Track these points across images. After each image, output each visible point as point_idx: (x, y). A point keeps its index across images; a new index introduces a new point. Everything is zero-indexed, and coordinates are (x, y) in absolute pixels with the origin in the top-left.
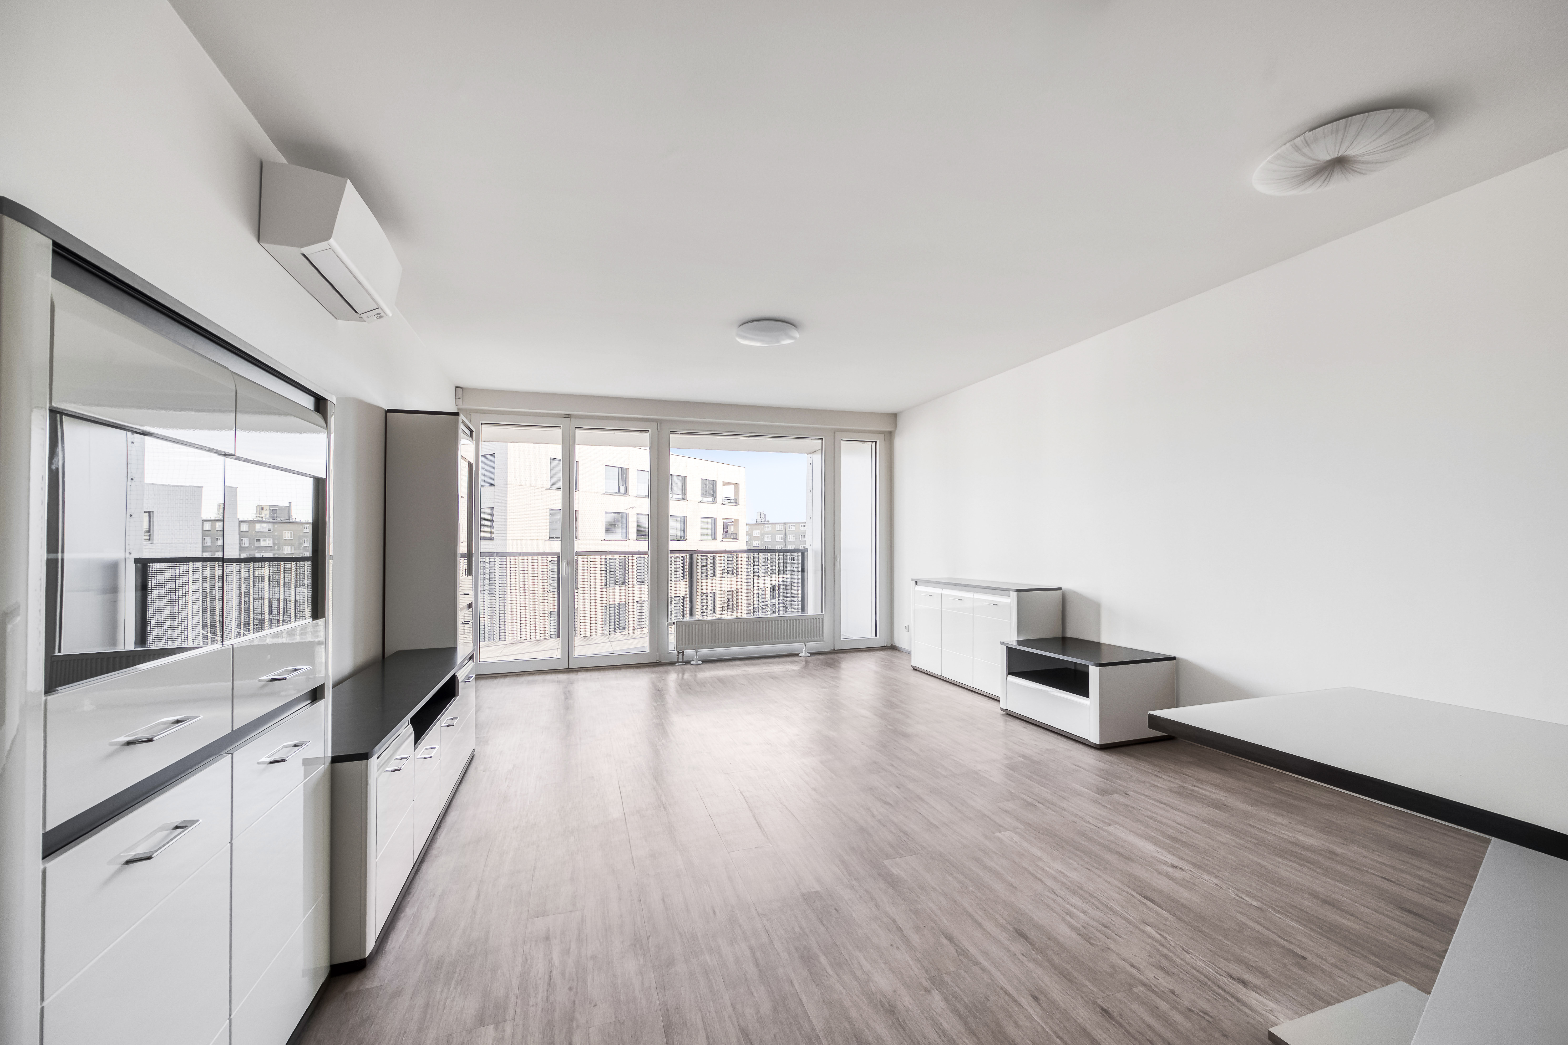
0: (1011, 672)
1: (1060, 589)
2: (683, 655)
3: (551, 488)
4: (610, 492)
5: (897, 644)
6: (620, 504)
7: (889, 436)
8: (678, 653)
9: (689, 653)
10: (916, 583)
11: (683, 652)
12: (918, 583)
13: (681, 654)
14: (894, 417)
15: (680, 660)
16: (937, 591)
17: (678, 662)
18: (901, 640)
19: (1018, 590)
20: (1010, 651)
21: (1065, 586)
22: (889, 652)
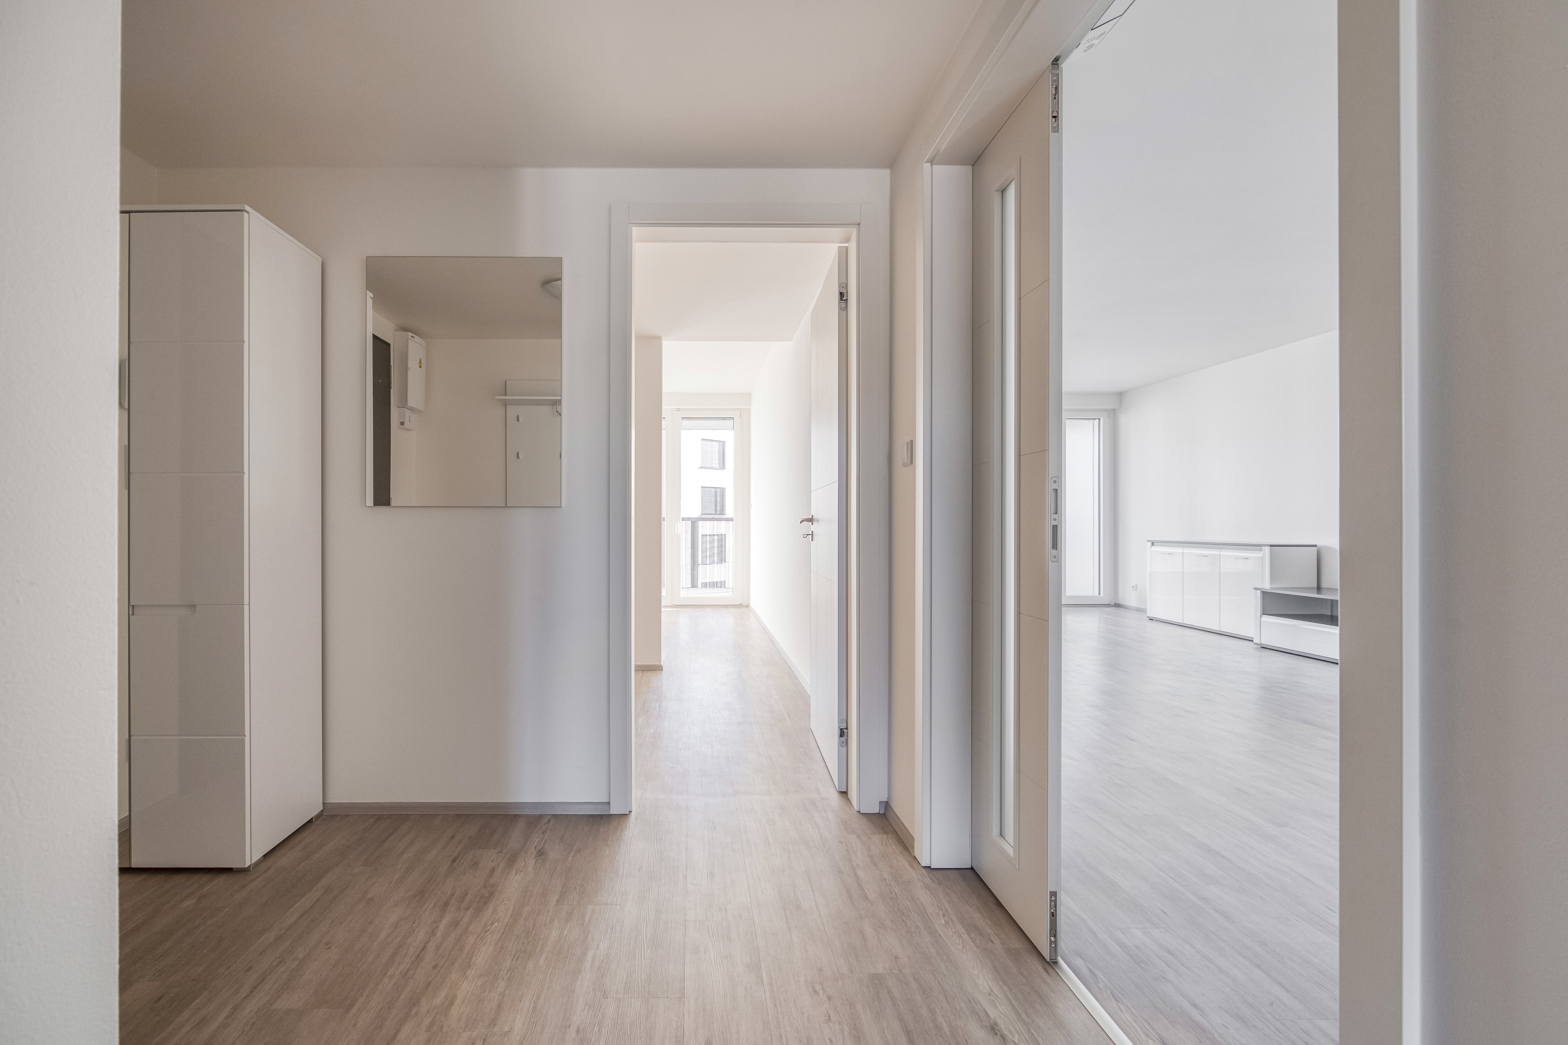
0: (1264, 613)
1: (1315, 546)
5: (1121, 602)
7: (1113, 414)
10: (1153, 544)
12: (1155, 544)
14: (1121, 396)
16: (1179, 550)
18: (1130, 598)
19: (1271, 546)
20: (1265, 594)
21: (1319, 543)
22: (1112, 610)
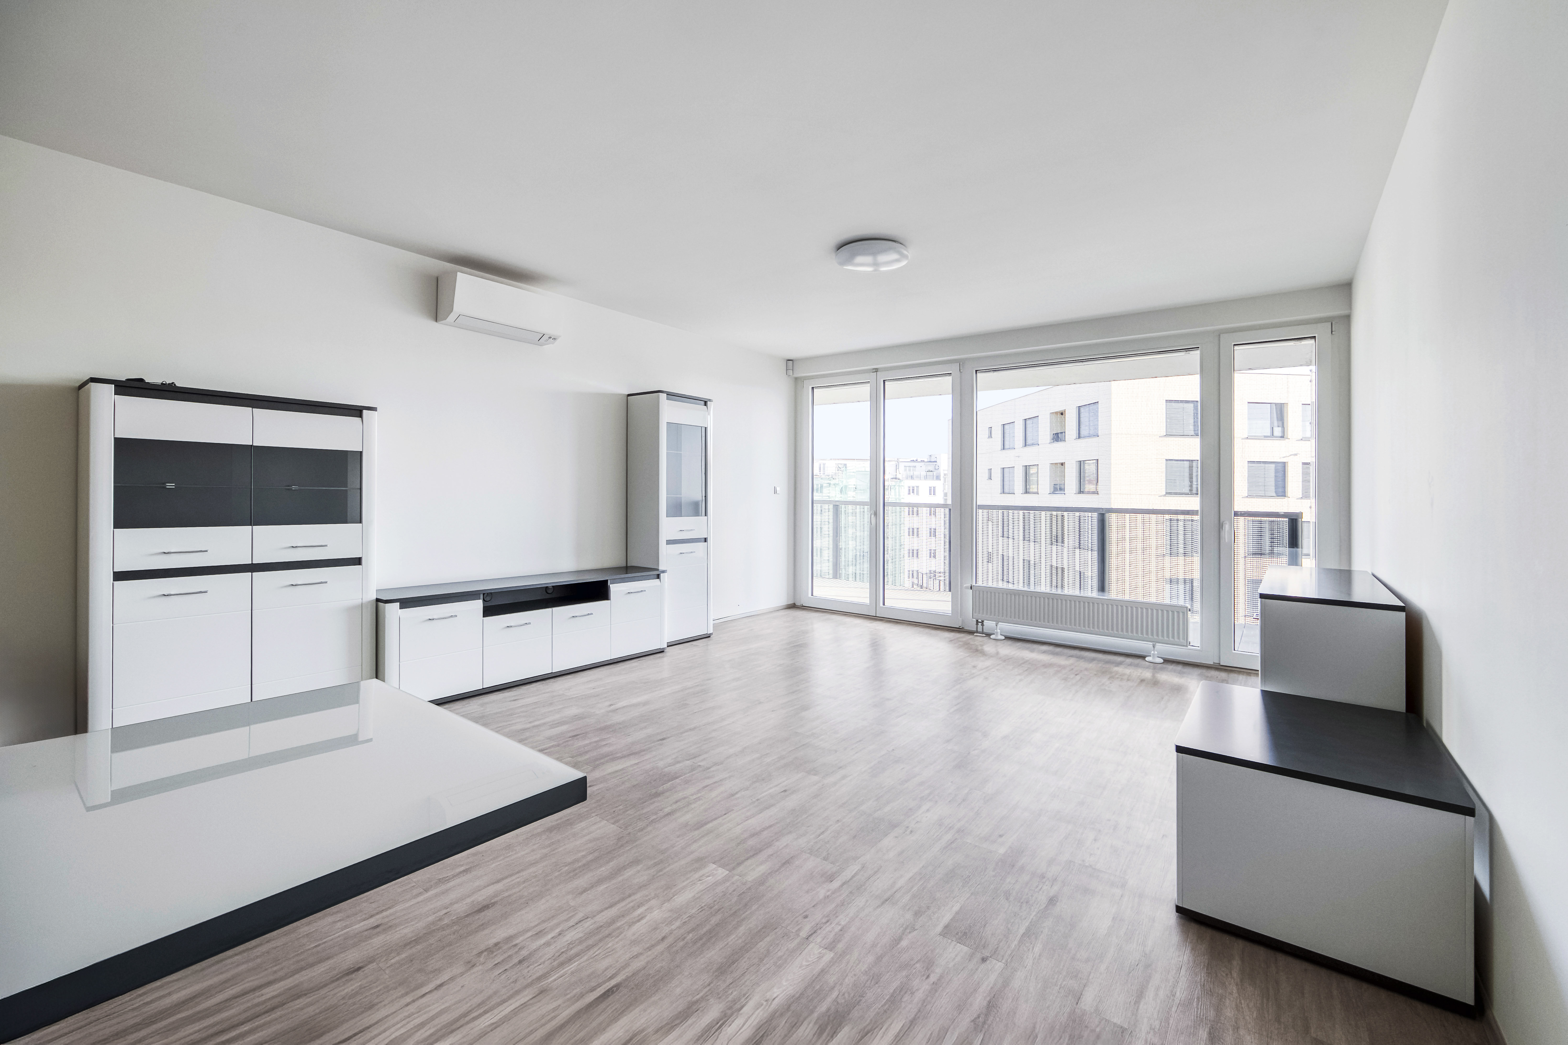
2: (983, 625)
3: (1167, 435)
4: (1255, 436)
6: (1274, 451)
8: (977, 622)
9: (989, 625)
11: (983, 621)
13: (980, 624)
15: (980, 629)
17: (977, 632)
